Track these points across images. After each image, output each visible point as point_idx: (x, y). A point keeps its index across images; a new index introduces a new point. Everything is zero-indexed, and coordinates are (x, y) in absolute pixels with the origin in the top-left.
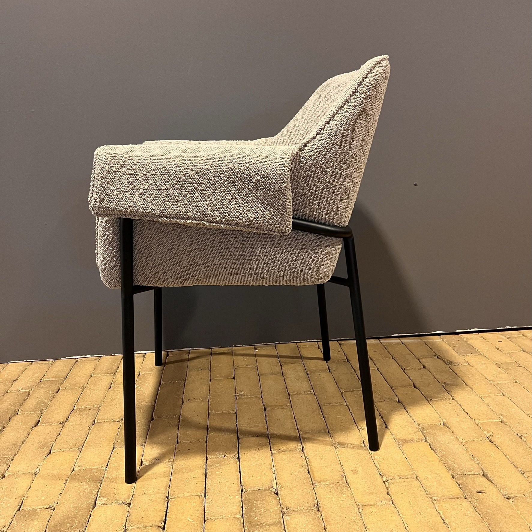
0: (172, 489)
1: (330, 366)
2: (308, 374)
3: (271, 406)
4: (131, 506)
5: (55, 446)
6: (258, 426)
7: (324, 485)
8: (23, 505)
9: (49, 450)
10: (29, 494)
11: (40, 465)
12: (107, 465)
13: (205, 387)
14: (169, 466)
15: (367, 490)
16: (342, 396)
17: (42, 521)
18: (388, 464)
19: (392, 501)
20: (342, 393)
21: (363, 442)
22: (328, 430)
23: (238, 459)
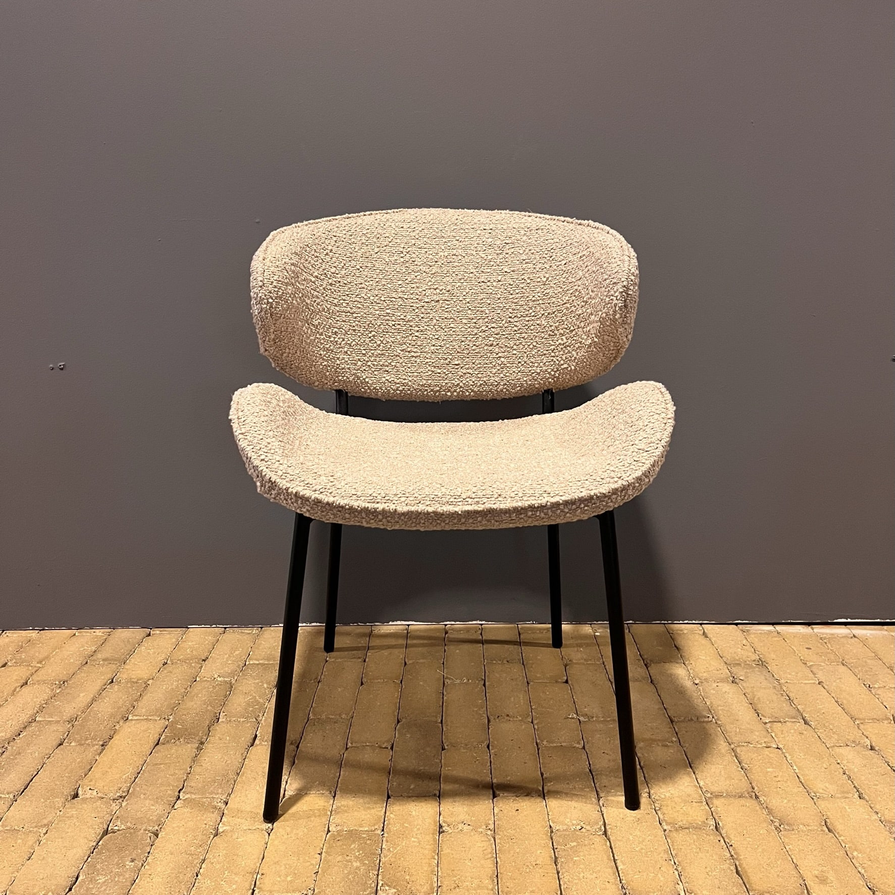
0: (503, 884)
3: (644, 740)
8: (258, 888)
10: (264, 869)
12: (383, 827)
13: (522, 696)
14: (489, 838)
16: (767, 731)
18: (880, 870)
21: (824, 822)
22: (756, 794)
23: (606, 836)
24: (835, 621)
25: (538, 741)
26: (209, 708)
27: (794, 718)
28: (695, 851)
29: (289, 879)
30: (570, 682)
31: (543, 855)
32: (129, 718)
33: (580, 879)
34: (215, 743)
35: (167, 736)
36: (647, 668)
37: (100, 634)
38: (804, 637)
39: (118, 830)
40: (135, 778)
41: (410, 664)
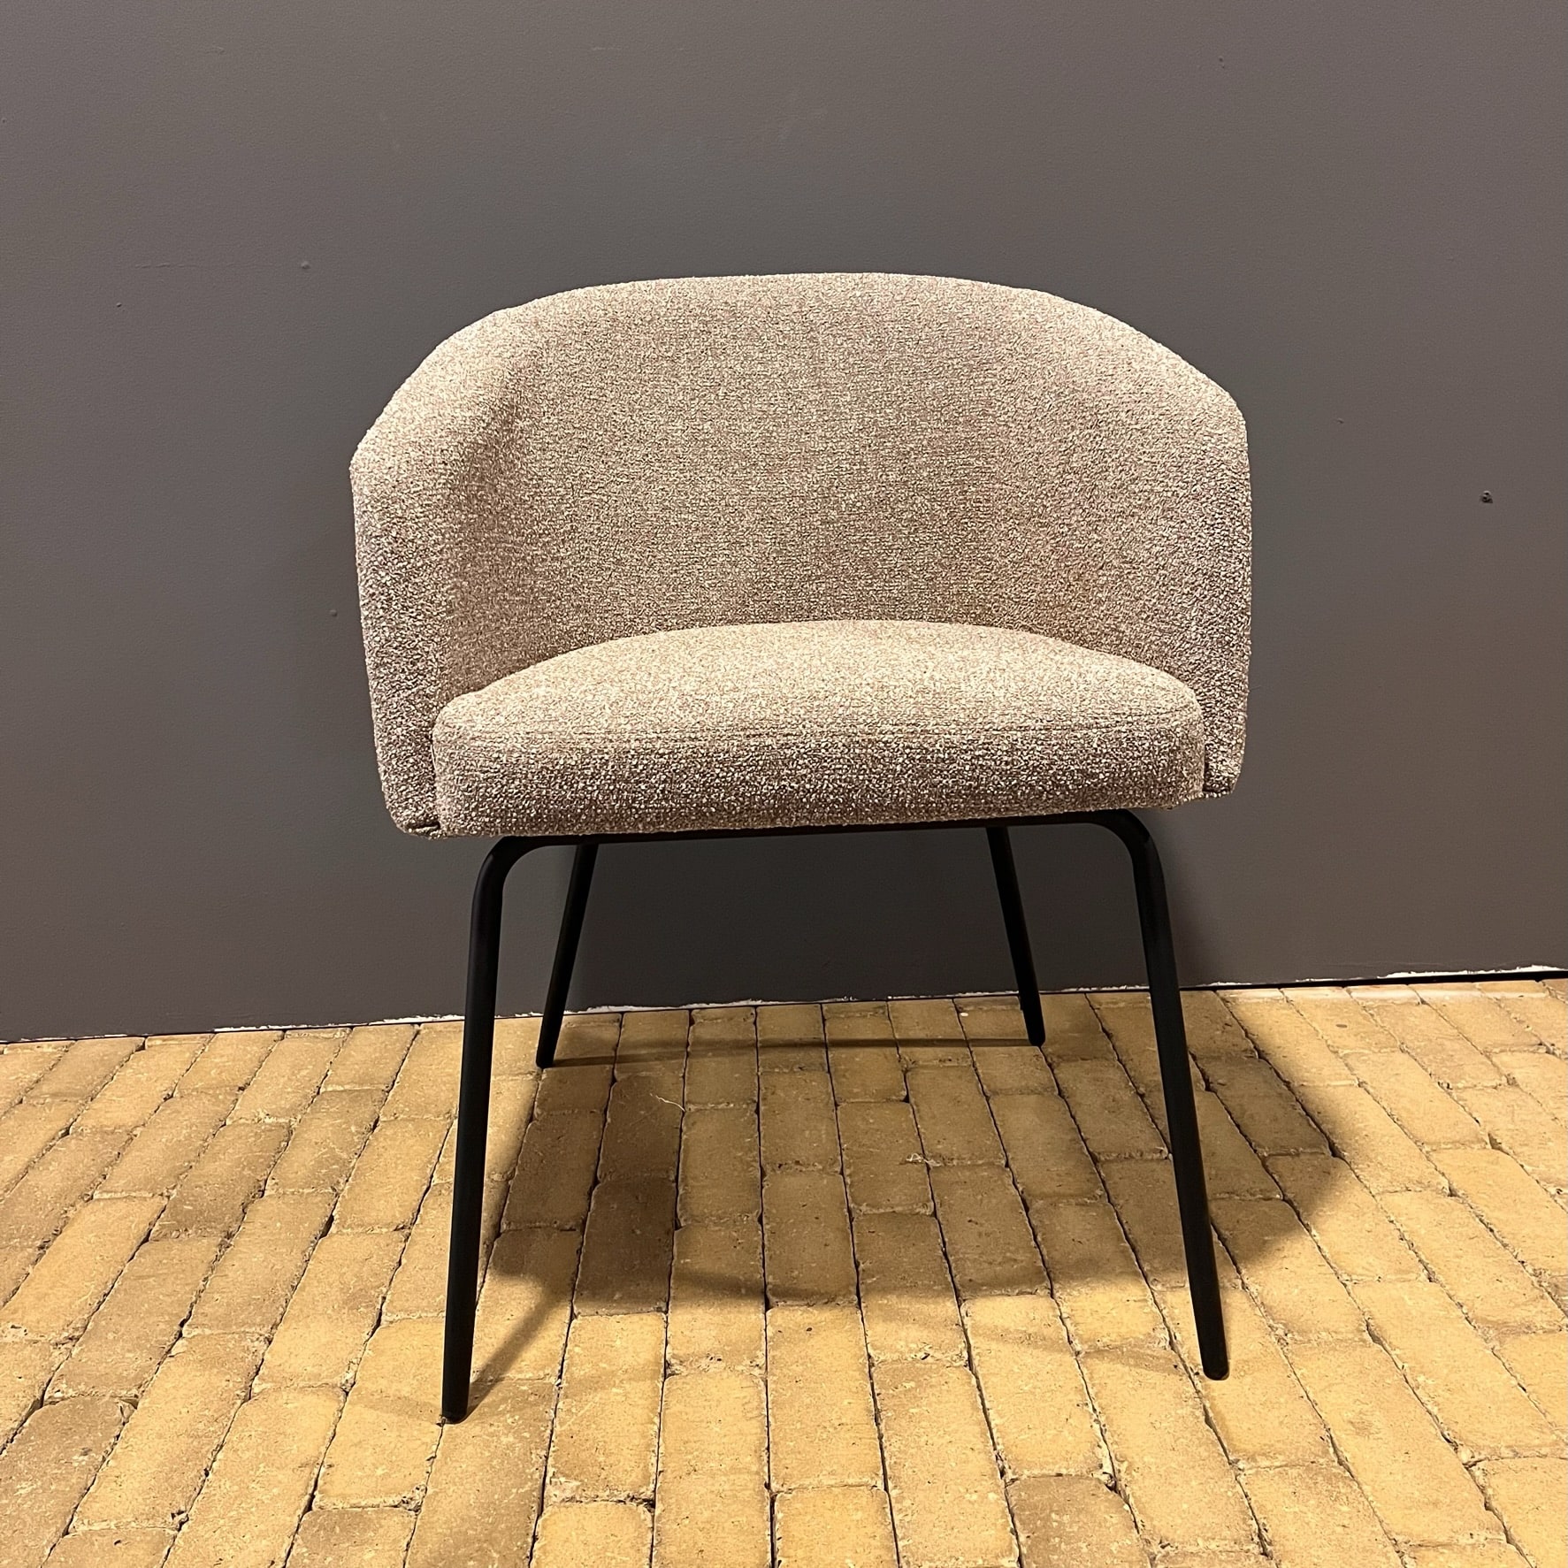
0: (780, 1461)
1: (1209, 1072)
2: (1142, 1096)
3: (1043, 1196)
4: (658, 1511)
5: (391, 1302)
6: (1015, 1260)
7: (1270, 1467)
8: (320, 1492)
9: (375, 1314)
10: (335, 1455)
11: (355, 1361)
12: (561, 1371)
13: (824, 1127)
14: (756, 1381)
15: (1417, 1494)
16: (1267, 1171)
17: (387, 1547)
18: (1466, 1406)
19: (1506, 1532)
20: (1263, 1160)
21: (1365, 1324)
22: (1243, 1283)
23: (971, 1369)
24: (1389, 976)
25: (852, 1206)
26: (245, 1173)
27: (1315, 1147)
28: (1131, 1386)
29: (379, 1472)
30: (912, 1100)
31: (855, 1407)
32: (95, 1197)
33: (919, 1448)
34: (254, 1234)
35: (163, 1227)
36: (1052, 1071)
37: (50, 1050)
38: (1335, 1006)
39: (63, 1399)
40: (100, 1304)
41: (623, 1080)
